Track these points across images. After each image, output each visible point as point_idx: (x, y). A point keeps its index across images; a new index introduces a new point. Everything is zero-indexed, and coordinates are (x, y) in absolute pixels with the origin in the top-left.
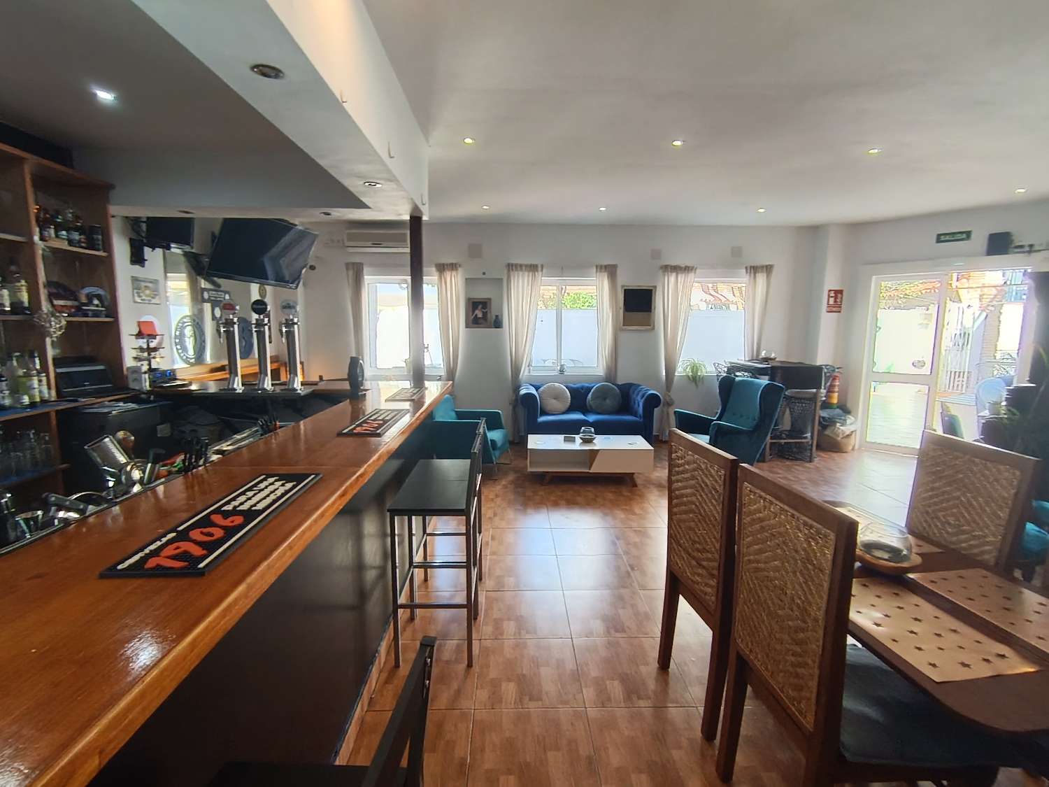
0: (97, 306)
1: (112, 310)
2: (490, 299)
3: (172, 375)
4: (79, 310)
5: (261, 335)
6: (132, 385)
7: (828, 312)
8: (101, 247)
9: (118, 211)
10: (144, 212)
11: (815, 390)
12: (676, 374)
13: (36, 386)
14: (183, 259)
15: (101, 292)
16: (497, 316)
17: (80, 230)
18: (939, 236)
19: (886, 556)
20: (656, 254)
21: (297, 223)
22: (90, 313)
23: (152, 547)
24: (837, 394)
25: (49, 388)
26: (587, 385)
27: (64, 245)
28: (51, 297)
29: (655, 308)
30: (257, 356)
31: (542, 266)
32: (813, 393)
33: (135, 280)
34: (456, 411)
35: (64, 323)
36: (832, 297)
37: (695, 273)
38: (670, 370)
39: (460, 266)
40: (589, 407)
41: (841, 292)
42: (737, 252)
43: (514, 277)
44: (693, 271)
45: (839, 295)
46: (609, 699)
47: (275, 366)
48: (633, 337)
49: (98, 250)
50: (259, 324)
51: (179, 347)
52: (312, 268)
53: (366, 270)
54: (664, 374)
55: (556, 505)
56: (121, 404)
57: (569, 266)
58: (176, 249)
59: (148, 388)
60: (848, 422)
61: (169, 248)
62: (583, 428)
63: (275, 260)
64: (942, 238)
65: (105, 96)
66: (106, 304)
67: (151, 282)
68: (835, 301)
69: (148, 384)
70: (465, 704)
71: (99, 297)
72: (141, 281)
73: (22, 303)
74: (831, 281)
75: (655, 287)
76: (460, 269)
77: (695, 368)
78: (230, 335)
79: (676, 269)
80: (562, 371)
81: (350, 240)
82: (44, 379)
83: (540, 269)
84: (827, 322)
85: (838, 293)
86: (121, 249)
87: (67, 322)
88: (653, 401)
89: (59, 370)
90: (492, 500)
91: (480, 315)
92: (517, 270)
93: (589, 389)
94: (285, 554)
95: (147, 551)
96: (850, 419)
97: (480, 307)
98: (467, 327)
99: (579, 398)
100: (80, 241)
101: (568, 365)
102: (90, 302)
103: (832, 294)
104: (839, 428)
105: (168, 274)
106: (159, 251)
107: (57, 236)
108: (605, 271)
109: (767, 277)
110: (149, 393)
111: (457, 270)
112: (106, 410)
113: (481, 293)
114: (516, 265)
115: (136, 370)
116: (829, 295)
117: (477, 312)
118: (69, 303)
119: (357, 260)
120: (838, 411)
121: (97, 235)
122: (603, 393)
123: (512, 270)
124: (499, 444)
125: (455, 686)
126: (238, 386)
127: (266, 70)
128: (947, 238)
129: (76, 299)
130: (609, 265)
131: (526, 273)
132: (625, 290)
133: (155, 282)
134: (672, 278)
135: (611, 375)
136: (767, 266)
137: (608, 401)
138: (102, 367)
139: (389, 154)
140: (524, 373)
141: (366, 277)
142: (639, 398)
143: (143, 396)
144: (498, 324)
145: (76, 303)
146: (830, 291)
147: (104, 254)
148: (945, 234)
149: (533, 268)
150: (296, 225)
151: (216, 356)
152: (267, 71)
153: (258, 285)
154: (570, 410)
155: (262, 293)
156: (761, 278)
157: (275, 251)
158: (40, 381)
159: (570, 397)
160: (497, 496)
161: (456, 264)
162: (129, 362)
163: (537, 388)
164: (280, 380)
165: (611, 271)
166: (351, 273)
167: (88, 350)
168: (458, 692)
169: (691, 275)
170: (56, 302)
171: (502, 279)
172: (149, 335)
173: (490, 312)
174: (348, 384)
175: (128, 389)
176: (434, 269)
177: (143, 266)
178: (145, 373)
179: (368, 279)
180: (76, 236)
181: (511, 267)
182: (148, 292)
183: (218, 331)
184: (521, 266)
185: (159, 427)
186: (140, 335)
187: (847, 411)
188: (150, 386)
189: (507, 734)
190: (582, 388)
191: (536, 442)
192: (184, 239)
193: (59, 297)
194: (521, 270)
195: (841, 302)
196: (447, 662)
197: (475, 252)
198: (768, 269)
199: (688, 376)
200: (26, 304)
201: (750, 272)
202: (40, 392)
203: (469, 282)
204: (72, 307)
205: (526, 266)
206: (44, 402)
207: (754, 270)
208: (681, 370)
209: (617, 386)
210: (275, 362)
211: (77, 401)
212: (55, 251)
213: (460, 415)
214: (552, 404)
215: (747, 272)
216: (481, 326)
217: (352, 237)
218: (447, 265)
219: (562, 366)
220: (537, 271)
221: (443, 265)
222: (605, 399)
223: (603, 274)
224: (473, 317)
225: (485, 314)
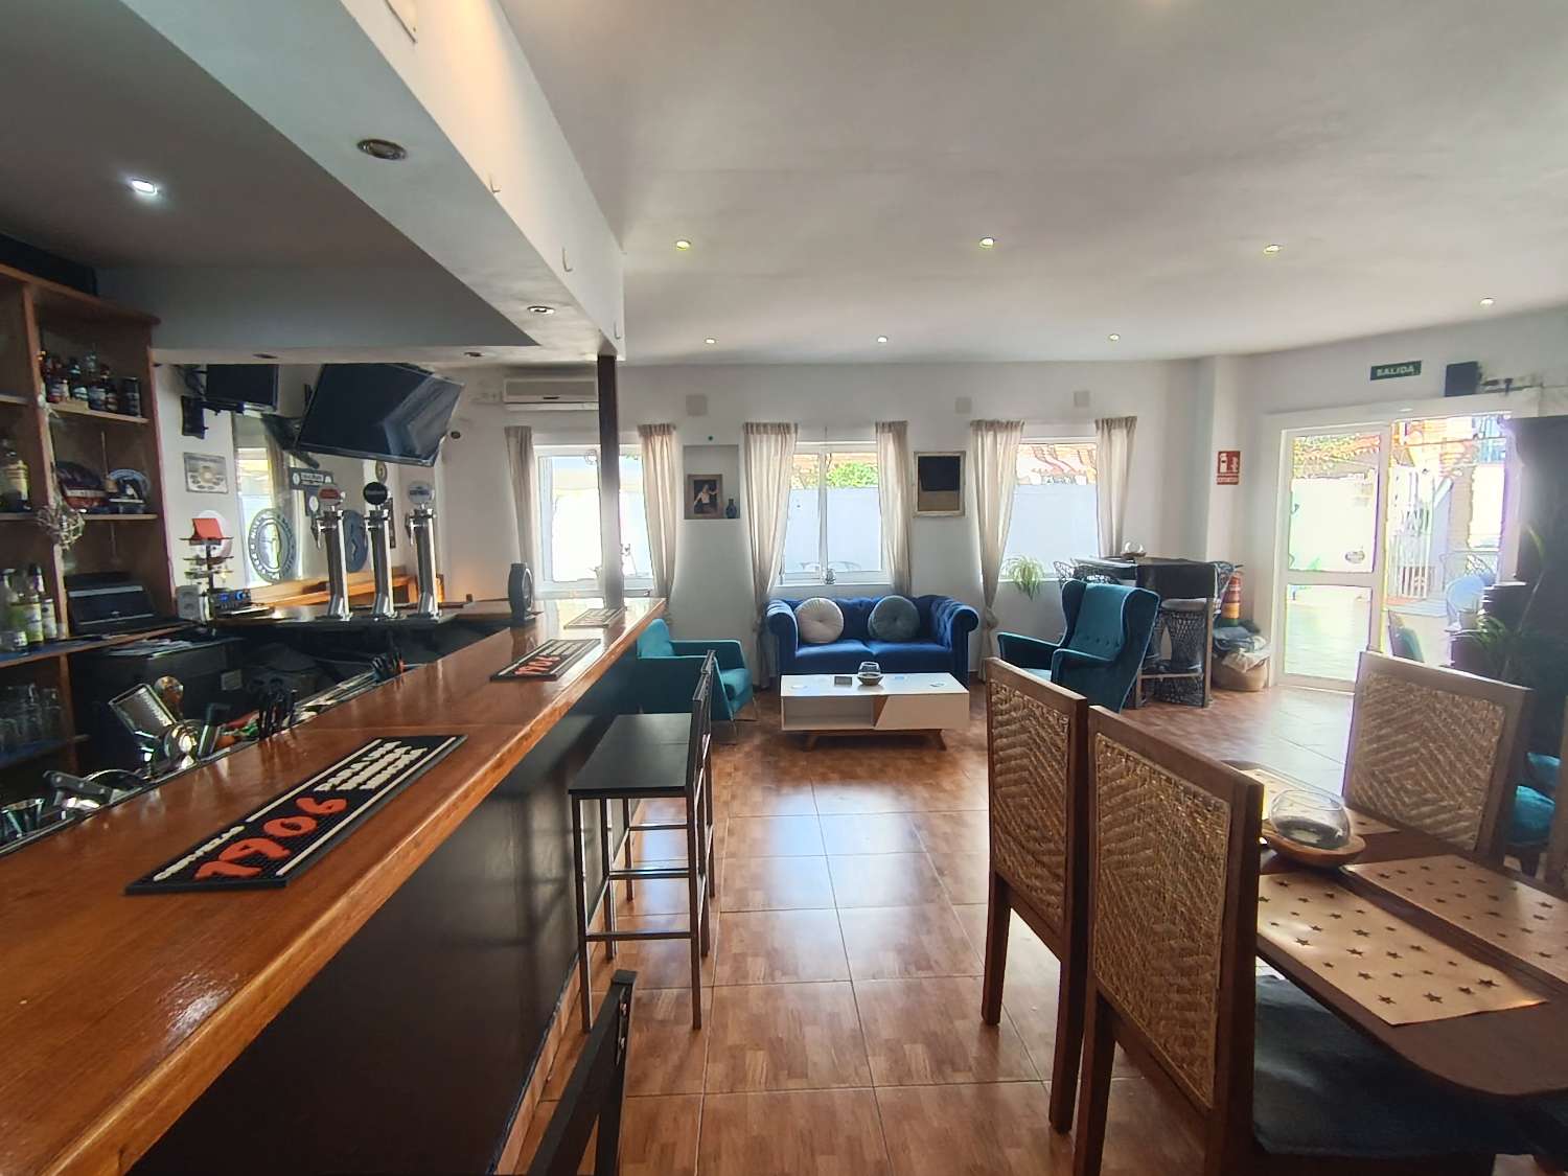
0: (132, 497)
1: (154, 503)
2: (720, 476)
3: (243, 598)
4: (105, 504)
5: (378, 535)
6: (184, 614)
7: (1219, 483)
8: (138, 410)
9: (164, 356)
10: (203, 358)
11: (1204, 600)
12: (999, 580)
13: (38, 617)
14: (262, 426)
15: (138, 476)
16: (731, 501)
17: (108, 386)
18: (1374, 369)
19: (1313, 839)
20: (964, 405)
21: (432, 370)
22: (121, 508)
23: (208, 847)
24: (1238, 604)
25: (58, 619)
26: (869, 600)
27: (83, 408)
28: (62, 486)
29: (964, 484)
30: (373, 568)
31: (796, 426)
32: (1202, 603)
33: (189, 458)
34: (673, 644)
35: (81, 523)
36: (1224, 462)
37: (1022, 430)
38: (990, 575)
39: (675, 428)
40: (871, 633)
41: (1237, 454)
42: (1082, 399)
43: (755, 442)
44: (1019, 428)
45: (1235, 459)
46: (909, 1073)
47: (401, 581)
48: (932, 527)
49: (135, 415)
50: (376, 518)
51: (255, 556)
52: (456, 435)
53: (535, 436)
54: (981, 581)
55: (824, 780)
56: (167, 642)
57: (835, 425)
58: (251, 412)
59: (209, 618)
60: (1257, 645)
61: (240, 410)
62: (863, 664)
63: (401, 426)
64: (1379, 373)
65: (145, 190)
66: (144, 493)
67: (211, 461)
68: (1229, 468)
69: (207, 612)
70: (691, 1086)
71: (134, 483)
72: (197, 459)
73: (20, 494)
74: (1222, 438)
75: (964, 453)
76: (674, 433)
77: (1026, 571)
78: (331, 537)
79: (994, 426)
80: (829, 580)
81: (509, 393)
82: (51, 608)
83: (793, 429)
84: (1219, 500)
85: (1233, 456)
86: (168, 412)
87: (86, 521)
88: (966, 621)
89: (73, 594)
90: (730, 774)
91: (706, 500)
92: (759, 432)
93: (871, 606)
94: (408, 853)
95: (199, 853)
96: (1259, 641)
97: (706, 487)
98: (686, 518)
99: (856, 618)
100: (106, 402)
101: (838, 569)
102: (122, 492)
103: (1224, 458)
104: (1243, 656)
105: (240, 450)
106: (226, 415)
107: (72, 395)
108: (890, 431)
109: (1128, 432)
110: (208, 624)
111: (670, 433)
112: (143, 652)
113: (707, 468)
114: (758, 425)
115: (190, 592)
116: (1219, 459)
117: (701, 495)
118: (89, 493)
119: (522, 422)
120: (1242, 630)
121: (132, 393)
122: (892, 611)
123: (752, 433)
124: (738, 690)
125: (674, 1058)
126: (344, 613)
127: (384, 149)
128: (1387, 372)
129: (100, 487)
130: (893, 423)
131: (773, 436)
132: (919, 458)
133: (220, 460)
134: (989, 439)
135: (902, 586)
136: (1127, 419)
137: (899, 623)
138: (140, 589)
139: (565, 267)
140: (774, 585)
141: (535, 447)
142: (945, 617)
143: (201, 630)
144: (732, 512)
145: (100, 494)
146: (1220, 453)
147: (144, 421)
148: (1383, 368)
149: (783, 429)
150: (431, 373)
151: (311, 569)
152: (382, 149)
153: (375, 462)
154: (843, 637)
155: (381, 473)
156: (1119, 436)
157: (400, 411)
158: (44, 610)
159: (842, 618)
160: (736, 769)
161: (668, 426)
162: (179, 579)
163: (793, 606)
164: (407, 601)
165: (898, 430)
166: (513, 441)
167: (117, 563)
168: (680, 1068)
169: (1016, 435)
170: (69, 493)
171: (736, 447)
172: (210, 539)
173: (721, 496)
174: (509, 606)
175: (176, 618)
176: (636, 433)
177: (203, 438)
178: (204, 595)
179: (538, 449)
180: (101, 394)
181: (749, 428)
182: (208, 475)
183: (314, 530)
184: (765, 425)
185: (223, 676)
186: (196, 539)
187: (1254, 630)
188: (211, 614)
189: (755, 1130)
190: (861, 604)
191: (793, 686)
192: (263, 396)
193: (73, 485)
194: (766, 432)
195: (1238, 469)
196: (663, 1022)
197: (696, 406)
198: (1129, 423)
199: (1017, 583)
200: (25, 496)
201: (1103, 429)
202: (44, 626)
203: (688, 451)
204: (93, 499)
205: (773, 425)
206: (49, 641)
207: (1108, 424)
208: (1006, 575)
209: (914, 600)
210: (401, 576)
211: (99, 639)
212: (68, 417)
213: (678, 648)
214: (817, 629)
215: (1098, 428)
216: (708, 515)
217: (513, 389)
218: (655, 427)
219: (830, 572)
220: (789, 432)
221: (650, 426)
222: (895, 619)
223: (886, 435)
224: (695, 503)
225: (713, 499)
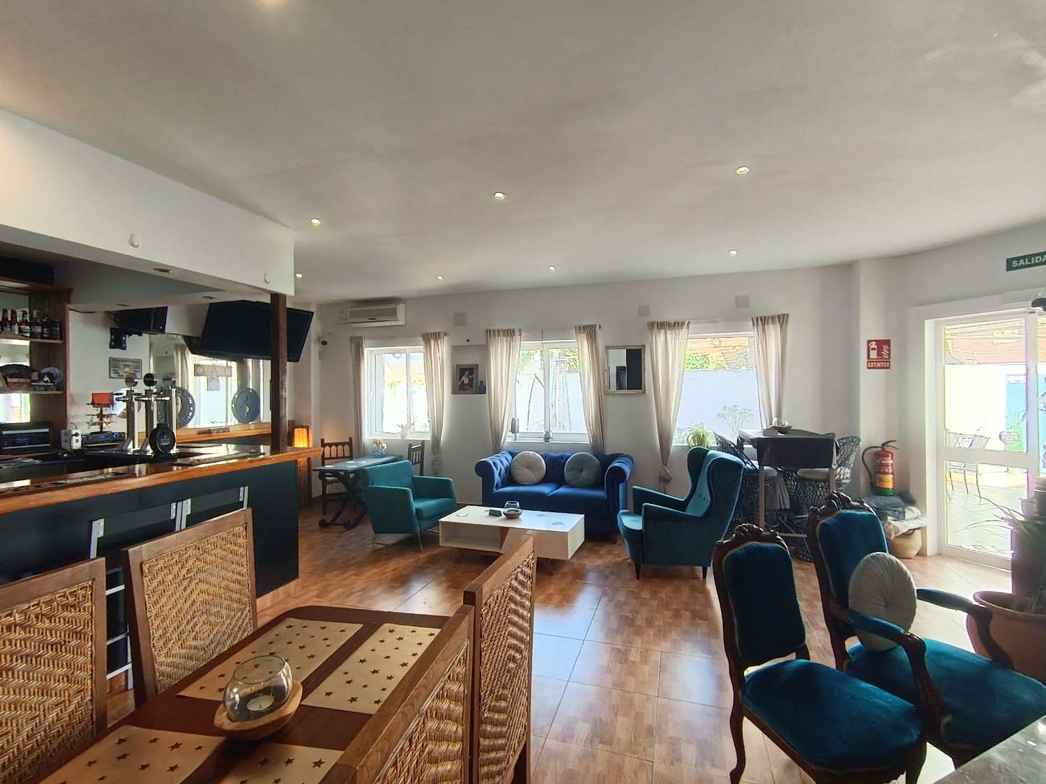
0: (47, 382)
1: (61, 385)
2: (477, 365)
3: (118, 437)
6: (62, 445)
7: (869, 368)
8: (58, 337)
12: (673, 444)
15: (53, 371)
16: (482, 382)
17: (43, 325)
18: (1009, 262)
20: (644, 311)
24: (891, 476)
26: (567, 454)
28: (6, 376)
29: (645, 369)
31: (520, 330)
33: (113, 360)
34: (413, 477)
36: (874, 349)
37: (688, 328)
38: (665, 439)
39: (445, 334)
41: (887, 342)
42: (742, 302)
43: (493, 343)
44: (685, 327)
45: (885, 347)
48: (620, 402)
49: (55, 339)
50: (149, 394)
52: (324, 343)
53: (366, 342)
57: (546, 329)
60: (908, 515)
62: (507, 503)
64: (1015, 264)
67: (130, 361)
68: (879, 354)
71: (50, 375)
72: (119, 361)
74: (870, 328)
75: (645, 346)
76: (445, 338)
77: (699, 437)
79: (663, 325)
80: (547, 438)
81: (351, 317)
83: (517, 334)
84: (870, 383)
85: (882, 344)
91: (466, 381)
92: (494, 335)
93: (566, 458)
96: (912, 512)
97: (467, 373)
100: (42, 333)
101: (554, 430)
102: (41, 379)
103: (873, 345)
104: (890, 524)
108: (584, 333)
109: (781, 327)
111: (443, 338)
113: (468, 360)
114: (494, 331)
115: (67, 433)
116: (869, 347)
117: (463, 378)
118: (21, 380)
119: (358, 334)
120: (897, 500)
121: (55, 328)
122: (581, 462)
123: (491, 336)
128: (1022, 262)
129: (29, 377)
130: (586, 326)
131: (505, 338)
134: (661, 336)
135: (597, 447)
136: (779, 316)
137: (584, 474)
138: (47, 430)
140: (506, 441)
141: (365, 349)
144: (482, 389)
145: (28, 381)
146: (869, 342)
147: (60, 342)
148: (1018, 259)
149: (510, 333)
156: (773, 332)
159: (545, 467)
161: (439, 333)
165: (590, 331)
166: (353, 346)
169: (684, 331)
170: (9, 380)
172: (99, 404)
175: (60, 448)
176: (420, 339)
177: (125, 349)
179: (367, 352)
180: (39, 329)
181: (490, 333)
182: (126, 369)
184: (498, 331)
186: (95, 404)
187: (909, 500)
188: (79, 446)
193: (13, 376)
194: (499, 335)
195: (889, 355)
197: (459, 320)
198: (782, 319)
201: (757, 324)
203: (455, 349)
204: (23, 383)
205: (504, 331)
207: (762, 321)
208: (685, 440)
209: (600, 457)
215: (754, 325)
216: (467, 391)
217: (353, 315)
218: (431, 334)
219: (547, 433)
220: (514, 335)
221: (428, 334)
222: (582, 470)
223: (582, 335)
224: (460, 383)
225: (471, 380)
